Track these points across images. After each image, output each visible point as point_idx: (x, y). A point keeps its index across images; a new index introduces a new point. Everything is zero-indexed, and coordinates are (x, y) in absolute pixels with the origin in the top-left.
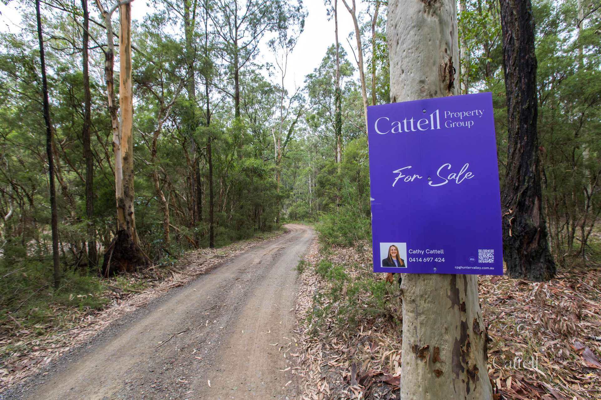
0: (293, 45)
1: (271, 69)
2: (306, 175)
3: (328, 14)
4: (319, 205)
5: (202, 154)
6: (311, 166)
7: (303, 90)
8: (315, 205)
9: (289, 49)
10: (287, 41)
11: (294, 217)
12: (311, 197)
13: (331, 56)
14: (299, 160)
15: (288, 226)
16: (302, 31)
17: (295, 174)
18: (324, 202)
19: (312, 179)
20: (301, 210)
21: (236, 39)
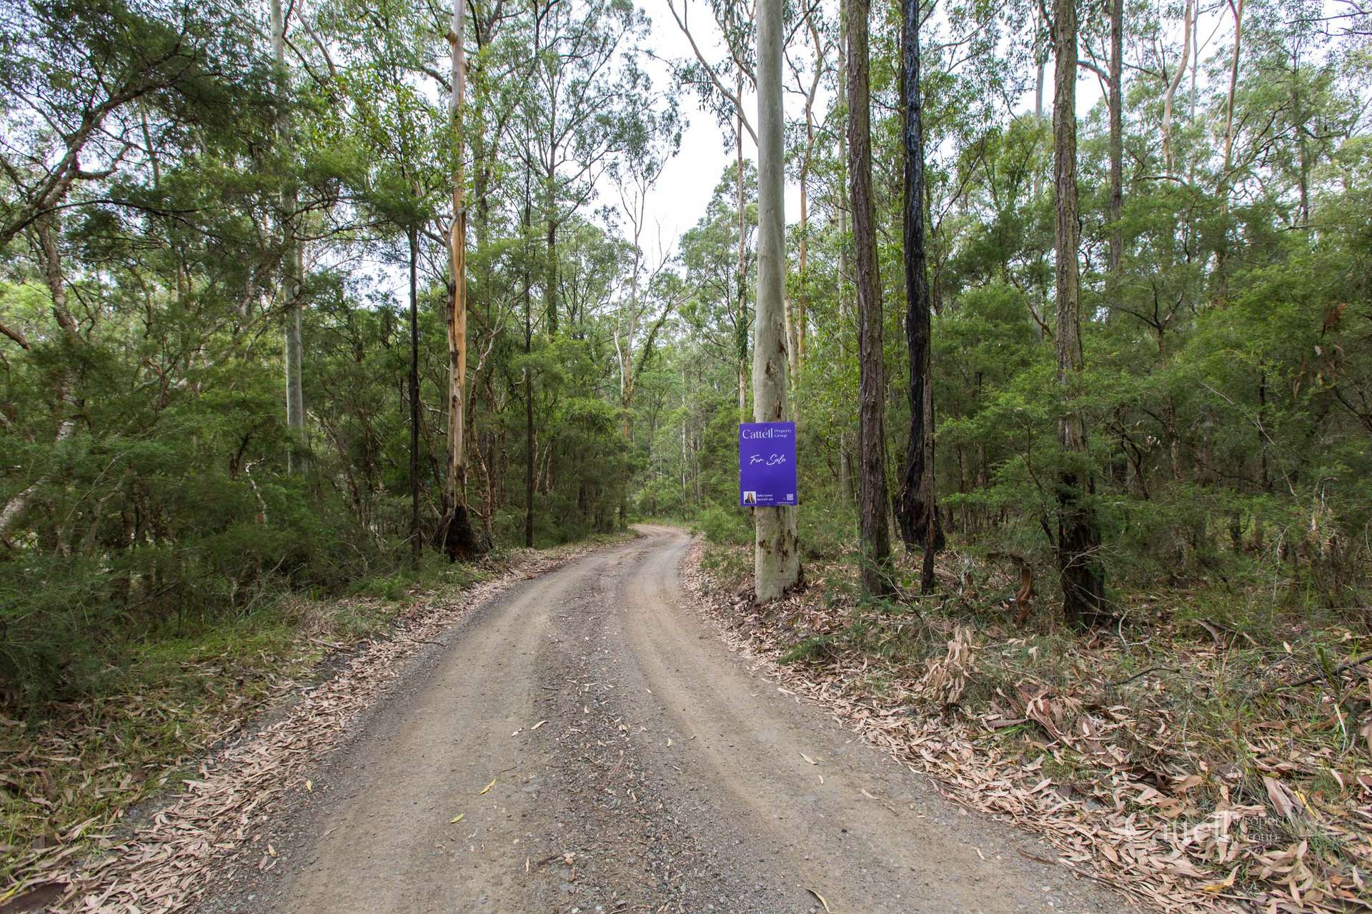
0: (656, 173)
1: (612, 217)
2: (677, 423)
3: (726, 144)
4: (703, 486)
5: (517, 395)
6: (686, 406)
7: (675, 259)
8: (695, 485)
9: (647, 182)
10: (644, 167)
11: (652, 510)
12: (686, 468)
13: (732, 184)
14: (662, 390)
15: (640, 528)
16: (675, 153)
17: (652, 420)
18: (713, 480)
19: (688, 431)
20: (665, 496)
21: (553, 167)
